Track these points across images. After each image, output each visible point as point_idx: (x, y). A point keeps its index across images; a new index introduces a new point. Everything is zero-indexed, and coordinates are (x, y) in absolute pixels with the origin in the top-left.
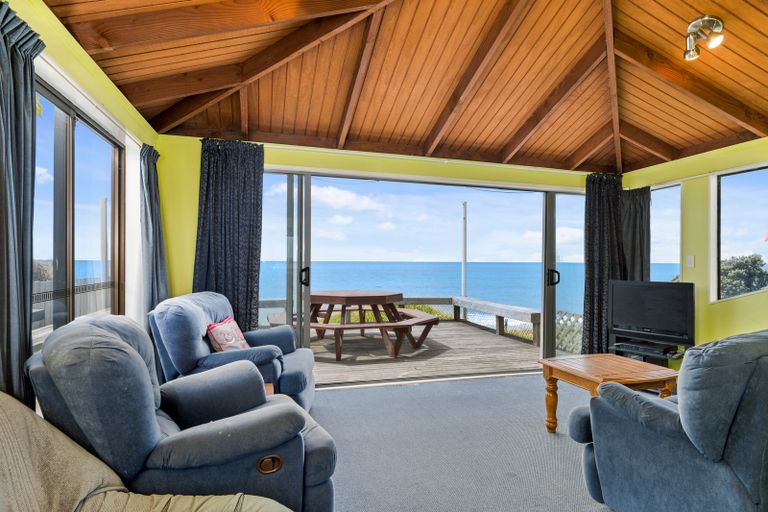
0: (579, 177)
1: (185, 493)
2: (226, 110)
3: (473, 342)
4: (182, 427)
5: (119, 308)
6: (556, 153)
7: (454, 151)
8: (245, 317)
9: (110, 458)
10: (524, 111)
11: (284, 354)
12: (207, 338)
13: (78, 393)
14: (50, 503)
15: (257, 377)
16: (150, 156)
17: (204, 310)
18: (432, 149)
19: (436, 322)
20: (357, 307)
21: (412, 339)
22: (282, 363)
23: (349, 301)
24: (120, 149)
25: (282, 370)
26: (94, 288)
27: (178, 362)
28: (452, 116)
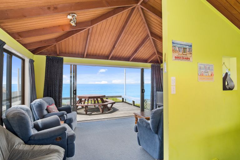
0: (149, 65)
1: (38, 145)
2: (53, 49)
3: (125, 108)
4: (38, 131)
5: (23, 103)
6: (143, 59)
7: (116, 58)
8: (58, 103)
9: (21, 138)
10: (133, 49)
11: (67, 113)
12: (47, 110)
13: (14, 123)
14: (8, 146)
15: (58, 119)
16: (32, 62)
17: (46, 102)
18: (110, 58)
19: (114, 103)
20: (93, 99)
21: (108, 108)
22: (67, 116)
23: (90, 98)
24: (23, 60)
25: (67, 117)
26: (17, 97)
27: (39, 116)
28: (114, 51)
